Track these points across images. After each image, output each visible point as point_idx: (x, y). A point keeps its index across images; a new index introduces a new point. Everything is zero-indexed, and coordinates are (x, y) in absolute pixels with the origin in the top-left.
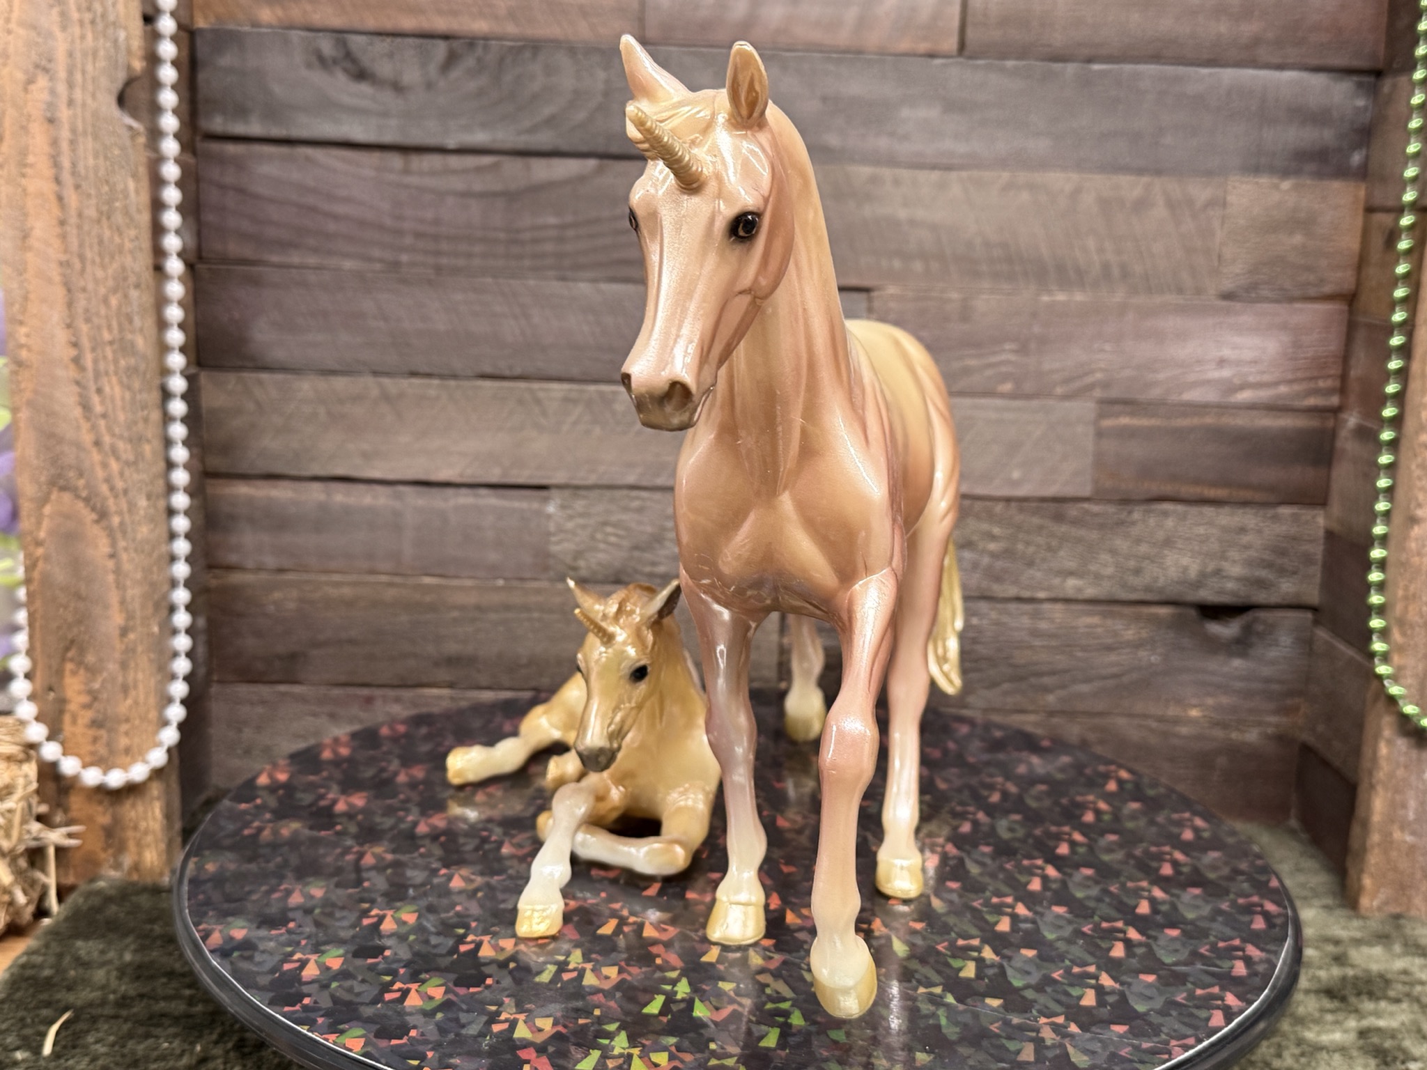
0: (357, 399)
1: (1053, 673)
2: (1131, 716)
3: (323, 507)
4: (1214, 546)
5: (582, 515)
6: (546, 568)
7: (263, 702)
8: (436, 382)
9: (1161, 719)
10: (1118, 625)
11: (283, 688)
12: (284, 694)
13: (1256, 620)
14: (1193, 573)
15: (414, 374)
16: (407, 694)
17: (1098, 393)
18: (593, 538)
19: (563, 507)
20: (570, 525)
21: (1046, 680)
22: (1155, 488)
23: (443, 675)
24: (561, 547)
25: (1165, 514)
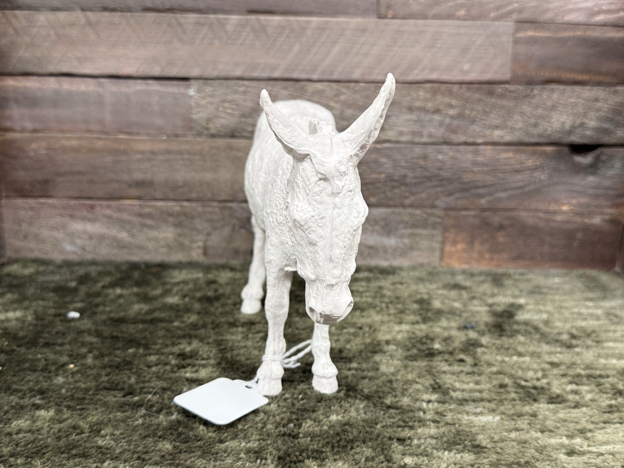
0: (72, 25)
1: (484, 186)
2: (529, 210)
3: (57, 92)
4: (581, 110)
5: (210, 96)
6: (190, 128)
7: (32, 209)
8: (119, 14)
9: (547, 212)
10: (522, 157)
11: (42, 200)
12: (43, 204)
13: (602, 153)
14: (567, 126)
15: (105, 9)
16: (113, 203)
17: (515, 16)
18: (217, 109)
19: (199, 91)
20: (203, 102)
21: (481, 191)
22: (547, 74)
23: (134, 192)
24: (199, 116)
25: (553, 90)
